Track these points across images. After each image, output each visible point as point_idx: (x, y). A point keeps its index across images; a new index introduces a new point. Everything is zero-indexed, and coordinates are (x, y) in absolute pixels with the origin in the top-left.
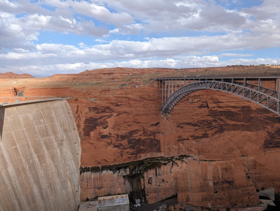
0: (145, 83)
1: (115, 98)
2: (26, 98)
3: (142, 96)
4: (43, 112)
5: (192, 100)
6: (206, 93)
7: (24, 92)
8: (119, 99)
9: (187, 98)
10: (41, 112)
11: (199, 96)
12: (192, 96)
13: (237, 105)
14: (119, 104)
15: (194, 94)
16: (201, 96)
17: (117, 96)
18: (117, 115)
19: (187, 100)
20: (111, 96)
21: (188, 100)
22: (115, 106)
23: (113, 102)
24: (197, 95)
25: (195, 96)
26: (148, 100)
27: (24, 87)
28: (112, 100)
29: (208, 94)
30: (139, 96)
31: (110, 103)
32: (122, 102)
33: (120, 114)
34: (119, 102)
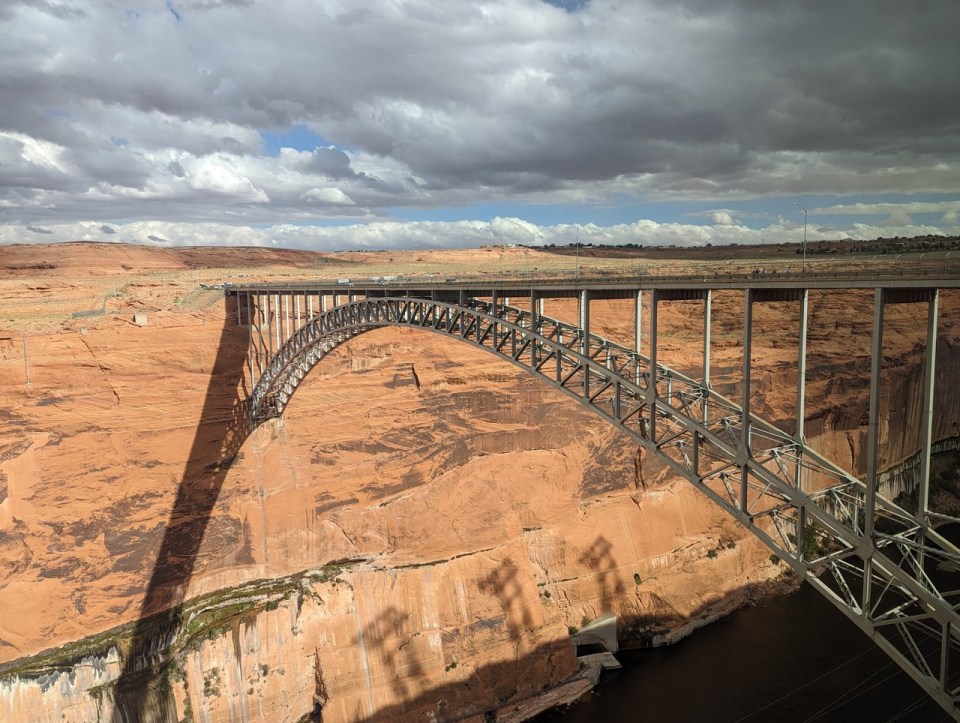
0: (178, 304)
1: (32, 373)
3: (165, 358)
5: (363, 363)
6: (410, 336)
8: (58, 373)
9: (345, 357)
11: (386, 346)
12: (362, 347)
13: (504, 370)
14: (58, 394)
15: (370, 341)
16: (391, 346)
17: (44, 361)
18: (50, 443)
19: (344, 362)
20: (17, 364)
21: (347, 362)
22: (39, 404)
23: (29, 387)
24: (379, 343)
25: (372, 347)
26: (190, 371)
28: (22, 379)
29: (414, 340)
30: (153, 358)
31: (11, 393)
32: (71, 386)
33: (65, 436)
34: (57, 388)
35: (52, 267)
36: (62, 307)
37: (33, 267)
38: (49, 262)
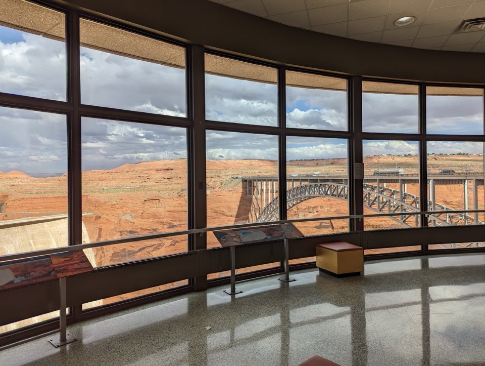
0: (223, 185)
1: (166, 214)
2: (6, 216)
3: (216, 209)
4: (34, 242)
5: (305, 215)
6: (329, 202)
7: (5, 204)
8: (176, 215)
9: (295, 212)
10: (31, 241)
11: (316, 207)
12: (304, 207)
13: (381, 223)
14: (175, 223)
15: (308, 204)
16: (319, 207)
17: (171, 209)
18: (171, 245)
19: (295, 215)
20: (161, 210)
21: (297, 214)
22: (168, 228)
23: (165, 220)
24: (313, 206)
25: (309, 208)
26: (226, 216)
27: (7, 196)
28: (163, 216)
29: (331, 205)
30: (212, 209)
31: (158, 222)
32: (180, 220)
33: (177, 242)
34: (175, 221)
35: (172, 170)
36: (177, 186)
37: (165, 170)
38: (171, 167)
